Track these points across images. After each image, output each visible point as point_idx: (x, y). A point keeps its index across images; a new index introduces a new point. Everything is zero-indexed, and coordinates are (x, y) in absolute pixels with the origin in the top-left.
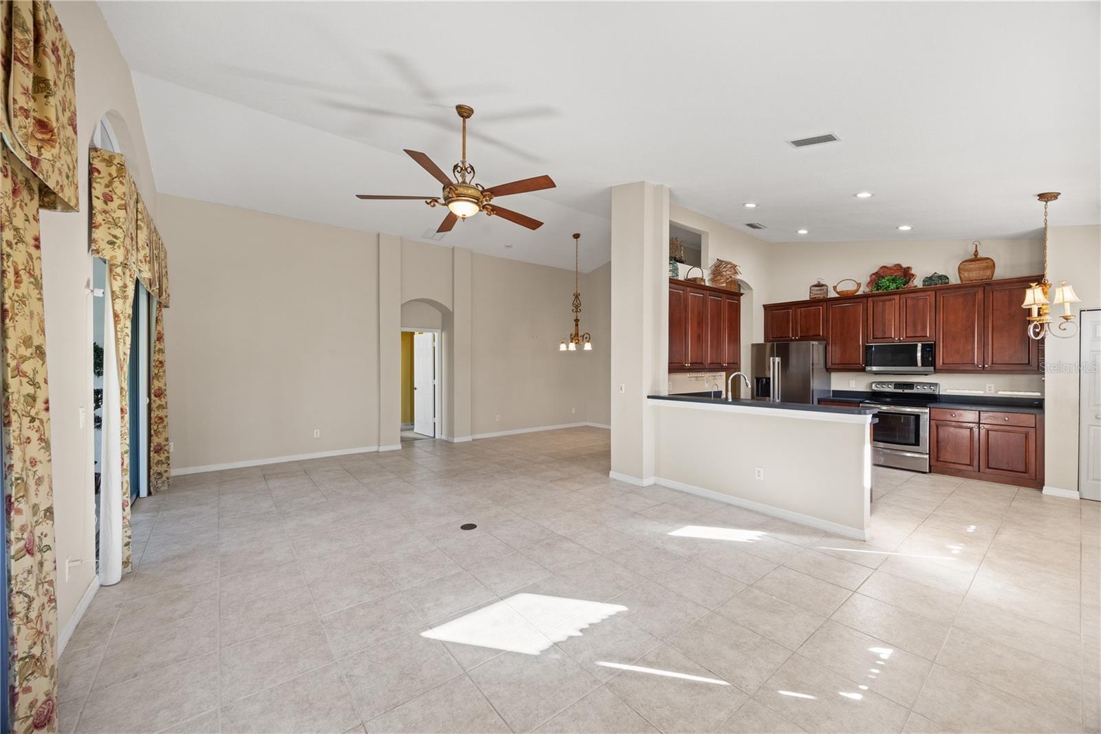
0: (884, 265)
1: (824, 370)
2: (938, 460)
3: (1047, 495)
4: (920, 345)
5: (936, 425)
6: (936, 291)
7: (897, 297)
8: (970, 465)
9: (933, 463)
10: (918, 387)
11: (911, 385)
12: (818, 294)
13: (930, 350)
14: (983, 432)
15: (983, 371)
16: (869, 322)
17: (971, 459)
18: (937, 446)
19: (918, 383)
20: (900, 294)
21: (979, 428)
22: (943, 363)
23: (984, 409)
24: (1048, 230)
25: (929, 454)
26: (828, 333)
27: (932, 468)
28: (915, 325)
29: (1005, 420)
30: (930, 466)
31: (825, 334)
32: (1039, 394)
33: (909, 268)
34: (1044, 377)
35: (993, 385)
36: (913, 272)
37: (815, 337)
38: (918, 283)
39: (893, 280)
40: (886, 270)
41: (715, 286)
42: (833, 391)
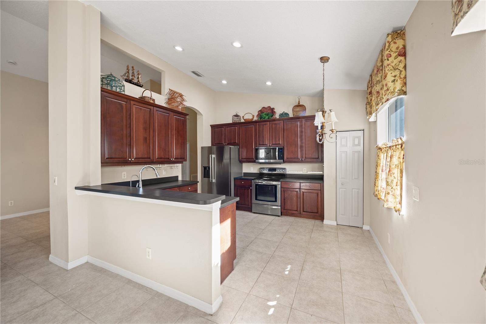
0: (264, 106)
1: (239, 162)
2: (284, 209)
3: (326, 224)
4: (277, 148)
5: (284, 190)
6: (283, 120)
7: (268, 123)
8: (297, 211)
9: (282, 211)
10: (278, 170)
11: (274, 169)
12: (237, 120)
13: (281, 151)
14: (301, 193)
15: (301, 162)
16: (257, 136)
17: (297, 208)
18: (284, 201)
19: (278, 168)
20: (270, 121)
21: (300, 191)
22: (287, 158)
23: (302, 181)
24: (324, 90)
25: (281, 206)
26: (240, 142)
27: (282, 213)
28: (276, 138)
29: (310, 187)
30: (281, 213)
31: (239, 142)
32: (322, 173)
33: (273, 108)
34: (324, 164)
35: (306, 169)
36: (275, 110)
37: (234, 144)
38: (277, 116)
39: (267, 114)
40: (265, 109)
41: (169, 107)
42: (244, 173)
